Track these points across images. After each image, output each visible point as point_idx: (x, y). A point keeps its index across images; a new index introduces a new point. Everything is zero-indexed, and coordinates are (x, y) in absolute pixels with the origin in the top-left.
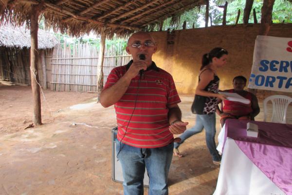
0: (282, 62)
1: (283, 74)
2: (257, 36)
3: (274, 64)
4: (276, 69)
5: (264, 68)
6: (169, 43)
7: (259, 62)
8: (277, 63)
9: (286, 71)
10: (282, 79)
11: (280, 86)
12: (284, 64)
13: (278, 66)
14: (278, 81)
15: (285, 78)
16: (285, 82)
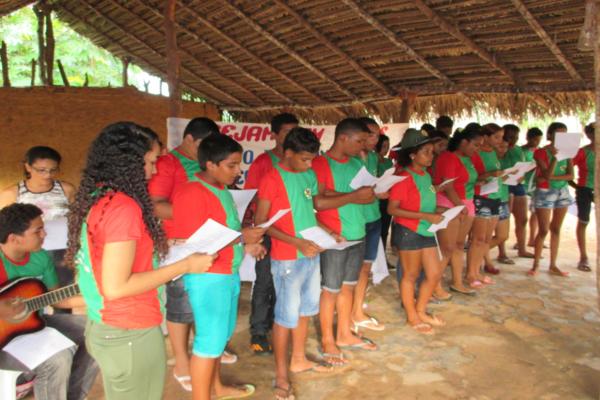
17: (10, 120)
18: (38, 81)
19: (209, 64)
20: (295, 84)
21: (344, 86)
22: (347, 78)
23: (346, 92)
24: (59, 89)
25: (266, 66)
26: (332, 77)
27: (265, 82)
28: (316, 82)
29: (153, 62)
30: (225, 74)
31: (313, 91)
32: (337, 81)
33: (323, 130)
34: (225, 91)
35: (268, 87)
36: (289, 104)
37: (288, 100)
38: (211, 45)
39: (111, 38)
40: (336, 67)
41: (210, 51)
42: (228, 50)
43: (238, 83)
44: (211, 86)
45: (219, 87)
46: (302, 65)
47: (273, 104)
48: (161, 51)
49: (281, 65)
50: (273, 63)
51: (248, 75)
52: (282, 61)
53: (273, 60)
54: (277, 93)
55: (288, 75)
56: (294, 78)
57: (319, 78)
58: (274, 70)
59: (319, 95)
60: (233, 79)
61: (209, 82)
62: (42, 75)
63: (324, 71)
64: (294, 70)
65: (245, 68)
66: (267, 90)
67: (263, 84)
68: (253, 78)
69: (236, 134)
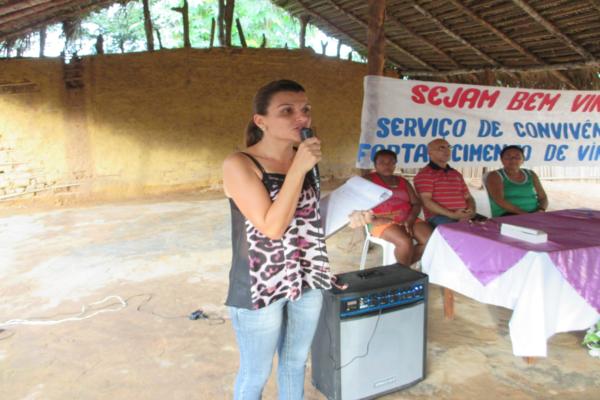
0: (407, 120)
1: (409, 140)
2: (366, 78)
3: (397, 123)
4: (400, 133)
5: (383, 132)
6: (69, 86)
7: (375, 121)
8: (401, 121)
9: (413, 134)
10: (408, 147)
11: (407, 160)
12: (411, 124)
13: (402, 127)
14: (403, 151)
15: (413, 146)
17: (189, 82)
18: (217, 43)
20: (507, 40)
21: (578, 42)
22: (584, 32)
23: (579, 50)
25: (475, 17)
26: (562, 30)
27: (466, 39)
28: (537, 38)
29: (333, 21)
30: (416, 31)
31: (529, 50)
32: (568, 35)
33: (558, 96)
34: (412, 52)
35: (469, 45)
36: (492, 66)
37: (491, 61)
40: (574, 15)
43: (431, 42)
44: (397, 47)
46: (526, 15)
47: (469, 68)
48: (344, 6)
49: (493, 16)
50: (484, 14)
51: (447, 31)
53: (486, 10)
54: (479, 53)
55: (500, 29)
56: (508, 34)
57: (545, 31)
58: (484, 23)
59: (536, 55)
60: (426, 37)
61: (395, 41)
62: (221, 35)
63: (553, 22)
64: (511, 22)
65: (444, 22)
66: (467, 50)
67: (464, 42)
68: (453, 35)
69: (447, 98)
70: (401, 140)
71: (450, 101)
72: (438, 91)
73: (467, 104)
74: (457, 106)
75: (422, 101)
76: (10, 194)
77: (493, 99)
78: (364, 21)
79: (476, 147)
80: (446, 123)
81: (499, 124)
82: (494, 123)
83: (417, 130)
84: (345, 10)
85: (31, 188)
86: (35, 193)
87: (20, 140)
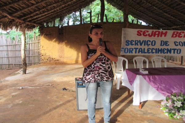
0: (136, 41)
1: (136, 47)
2: (123, 29)
3: (132, 42)
4: (133, 45)
5: (128, 44)
7: (125, 41)
8: (133, 41)
9: (138, 45)
10: (136, 49)
11: (136, 52)
12: (137, 42)
13: (134, 43)
14: (134, 50)
15: (138, 48)
16: (138, 50)
18: (99, 21)
19: (152, 11)
24: (105, 23)
25: (172, 9)
27: (173, 16)
29: (134, 13)
30: (158, 15)
35: (174, 18)
36: (184, 25)
38: (151, 4)
39: (121, 6)
41: (151, 6)
42: (157, 5)
43: (163, 18)
45: (157, 20)
48: (136, 9)
50: (175, 8)
51: (166, 14)
52: (178, 7)
54: (178, 20)
55: (181, 12)
58: (175, 11)
60: (161, 16)
61: (153, 18)
62: (101, 19)
65: (164, 11)
66: (174, 20)
67: (172, 17)
68: (168, 15)
69: (149, 34)
70: (133, 47)
71: (150, 35)
72: (146, 32)
73: (156, 36)
74: (153, 36)
75: (140, 35)
76: (44, 61)
77: (165, 34)
78: (142, 13)
79: (160, 49)
80: (149, 42)
81: (168, 42)
82: (166, 42)
83: (139, 44)
84: (136, 10)
85: (49, 60)
86: (50, 61)
87: (47, 47)
